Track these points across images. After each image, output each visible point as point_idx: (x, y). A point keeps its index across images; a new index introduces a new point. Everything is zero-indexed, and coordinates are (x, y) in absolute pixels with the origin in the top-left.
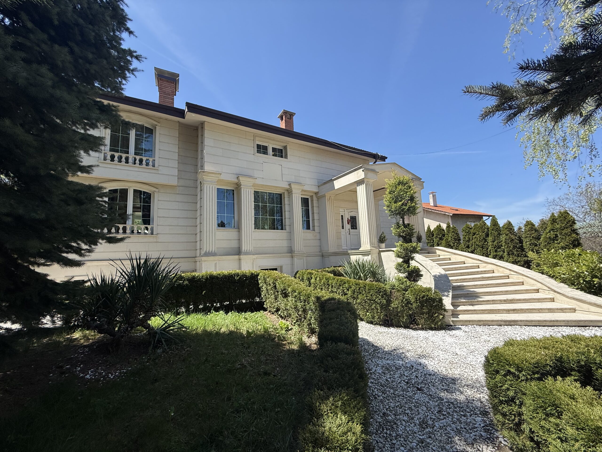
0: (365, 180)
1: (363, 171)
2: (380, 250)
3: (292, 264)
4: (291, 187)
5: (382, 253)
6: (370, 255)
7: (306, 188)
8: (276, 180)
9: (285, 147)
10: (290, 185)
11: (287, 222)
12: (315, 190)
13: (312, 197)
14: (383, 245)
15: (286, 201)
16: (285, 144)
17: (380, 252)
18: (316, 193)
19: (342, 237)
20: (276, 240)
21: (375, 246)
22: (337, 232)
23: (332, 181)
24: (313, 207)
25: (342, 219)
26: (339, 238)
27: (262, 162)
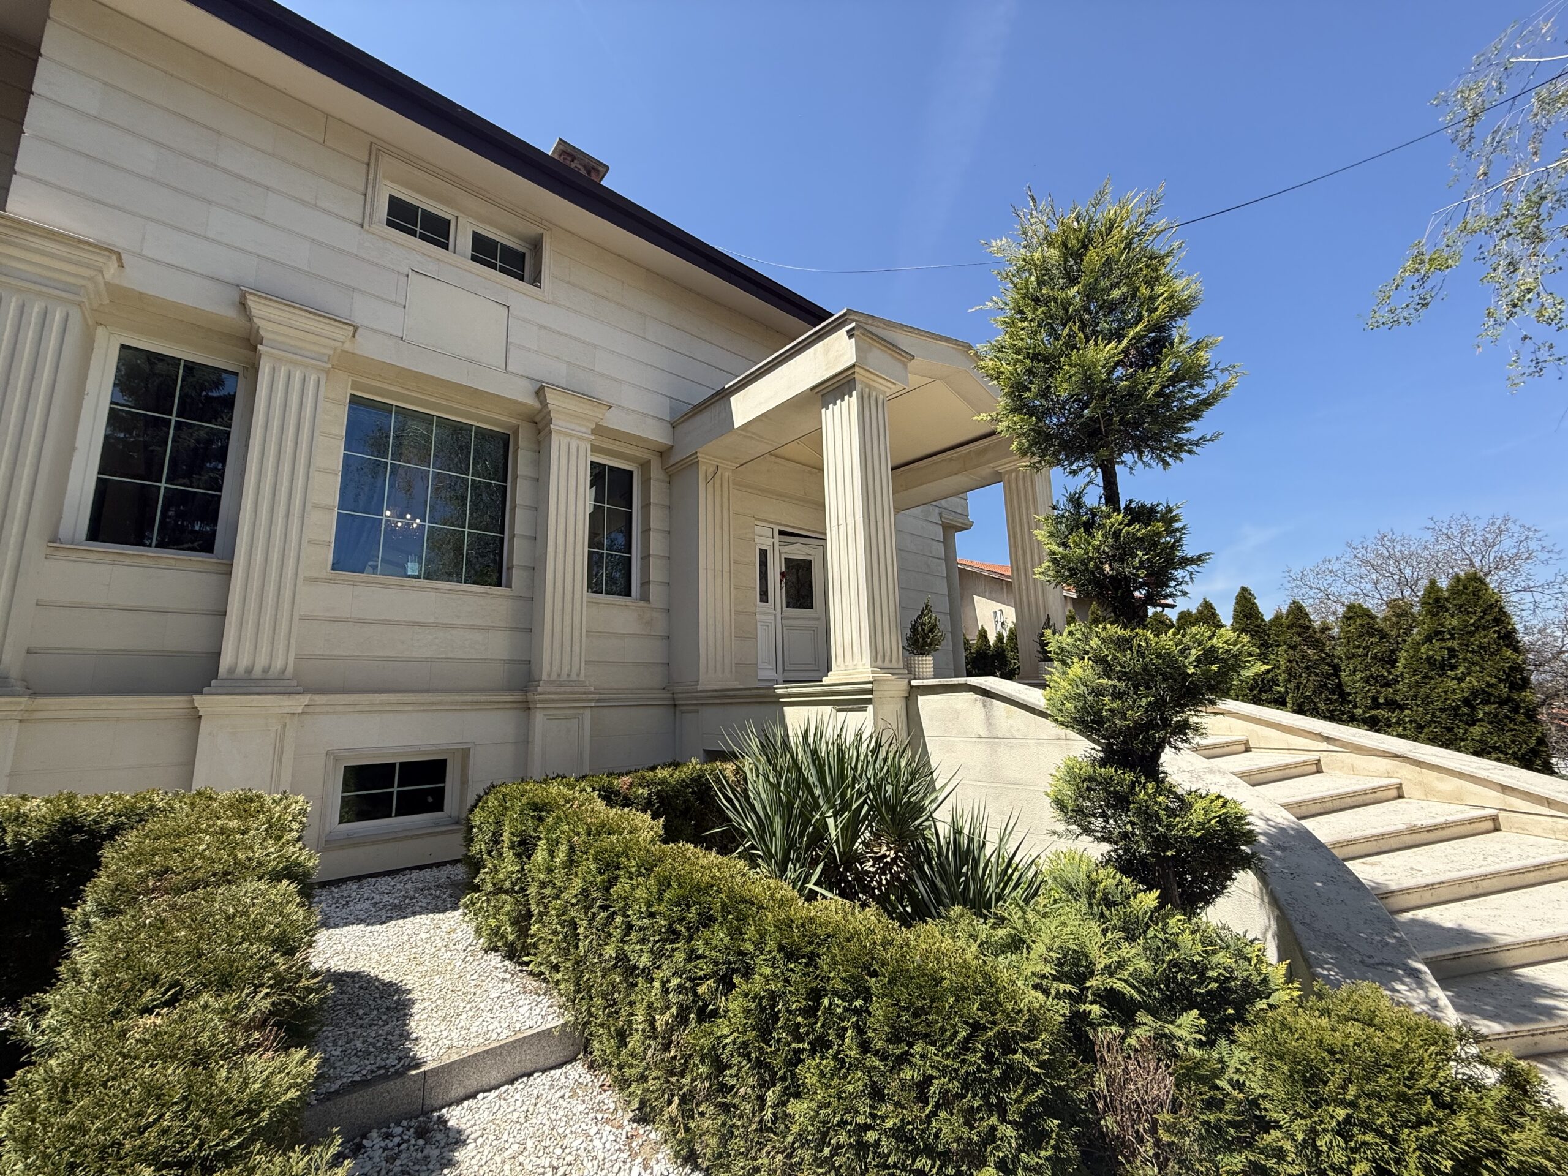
0: (860, 375)
1: (851, 334)
2: (914, 683)
3: (524, 742)
4: (543, 402)
5: (922, 700)
6: (870, 707)
7: (615, 420)
8: (472, 361)
9: (536, 245)
10: (540, 393)
11: (518, 552)
12: (656, 434)
13: (645, 466)
14: (926, 663)
15: (522, 463)
16: (534, 230)
17: (913, 692)
18: (661, 454)
19: (761, 633)
20: (453, 627)
21: (894, 664)
22: (738, 613)
23: (723, 396)
24: (646, 506)
25: (764, 563)
26: (746, 634)
27: (406, 270)
